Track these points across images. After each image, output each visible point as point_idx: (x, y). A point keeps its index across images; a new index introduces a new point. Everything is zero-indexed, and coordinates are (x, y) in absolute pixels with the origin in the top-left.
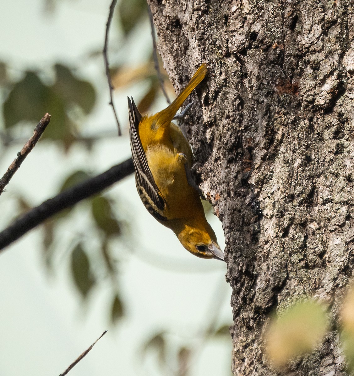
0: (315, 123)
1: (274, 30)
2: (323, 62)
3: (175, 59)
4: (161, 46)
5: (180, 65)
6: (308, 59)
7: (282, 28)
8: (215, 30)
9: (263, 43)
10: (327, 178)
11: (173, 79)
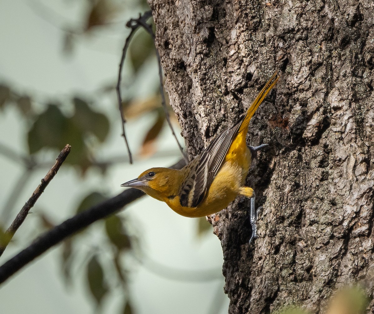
0: (303, 153)
1: (267, 71)
2: (310, 99)
3: (180, 97)
4: (167, 85)
5: (185, 102)
6: (297, 97)
7: (275, 69)
8: (216, 71)
9: (257, 83)
10: (313, 201)
11: (178, 115)
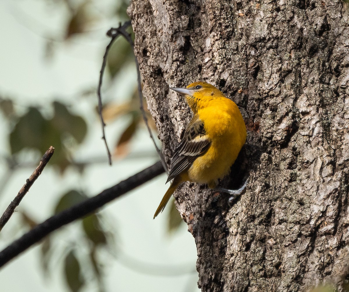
0: (273, 156)
1: (240, 78)
2: (280, 104)
3: (157, 102)
4: (145, 90)
5: (162, 107)
6: (267, 103)
7: (246, 76)
8: (191, 78)
9: (230, 89)
10: (282, 201)
11: (156, 119)
